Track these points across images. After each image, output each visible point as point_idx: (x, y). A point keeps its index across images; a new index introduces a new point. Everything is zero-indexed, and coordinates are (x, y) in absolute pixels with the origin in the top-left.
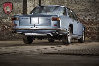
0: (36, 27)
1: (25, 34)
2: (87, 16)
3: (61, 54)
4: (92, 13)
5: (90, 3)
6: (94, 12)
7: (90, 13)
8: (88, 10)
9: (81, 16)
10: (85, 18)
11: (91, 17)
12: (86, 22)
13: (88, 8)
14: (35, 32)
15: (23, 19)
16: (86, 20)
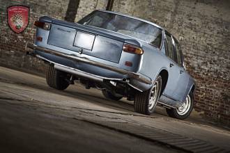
0: (83, 55)
1: (55, 66)
2: (208, 63)
3: (120, 131)
4: (221, 58)
5: (221, 35)
6: (226, 58)
7: (216, 58)
8: (214, 50)
9: (194, 58)
10: (202, 67)
11: (216, 67)
12: (201, 74)
13: (215, 46)
14: (78, 66)
15: (59, 29)
16: (204, 71)
